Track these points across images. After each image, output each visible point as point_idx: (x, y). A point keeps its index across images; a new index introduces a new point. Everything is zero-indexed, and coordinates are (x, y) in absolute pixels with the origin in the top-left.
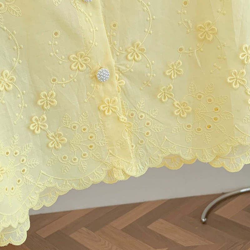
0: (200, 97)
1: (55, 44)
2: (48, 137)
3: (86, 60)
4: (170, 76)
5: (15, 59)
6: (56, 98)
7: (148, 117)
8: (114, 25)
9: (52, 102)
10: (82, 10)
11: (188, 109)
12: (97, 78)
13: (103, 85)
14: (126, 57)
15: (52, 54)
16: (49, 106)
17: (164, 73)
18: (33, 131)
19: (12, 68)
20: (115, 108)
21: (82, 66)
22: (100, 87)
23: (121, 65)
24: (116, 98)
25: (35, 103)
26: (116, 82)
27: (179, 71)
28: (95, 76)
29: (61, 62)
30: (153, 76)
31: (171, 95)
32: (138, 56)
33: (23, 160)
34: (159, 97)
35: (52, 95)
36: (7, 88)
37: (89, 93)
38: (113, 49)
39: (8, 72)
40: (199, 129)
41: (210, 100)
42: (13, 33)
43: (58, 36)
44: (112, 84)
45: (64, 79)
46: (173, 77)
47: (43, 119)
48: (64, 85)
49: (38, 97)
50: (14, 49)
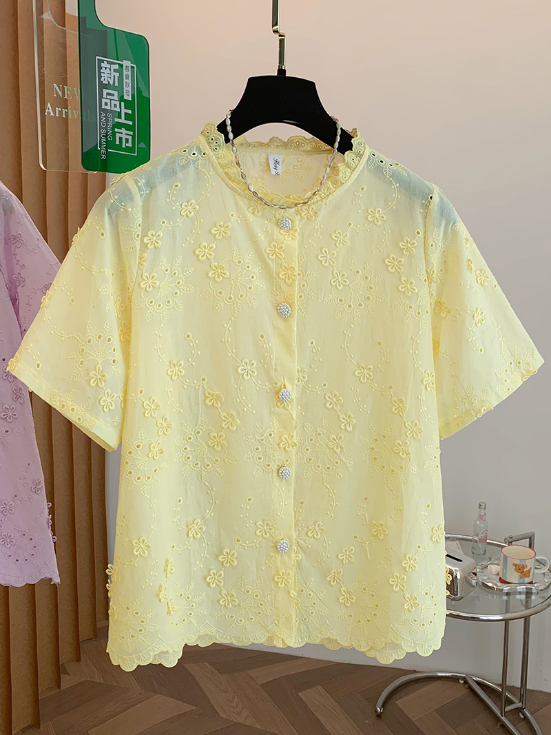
0: (365, 589)
1: (246, 508)
2: (221, 594)
3: (270, 529)
4: (342, 560)
5: (208, 511)
6: (236, 558)
7: (315, 596)
8: (302, 503)
9: (233, 561)
10: (277, 485)
11: (353, 599)
12: (277, 548)
13: (282, 556)
14: (307, 533)
15: (242, 516)
16: (228, 564)
17: (337, 556)
18: (209, 583)
19: (203, 518)
20: (288, 582)
21: (266, 534)
22: (279, 557)
23: (300, 539)
24: (291, 571)
25: (217, 557)
26: (293, 555)
27: (351, 557)
28: (276, 546)
29: (248, 526)
30: (327, 556)
31: (340, 580)
32: (317, 535)
33: (192, 606)
34: (328, 579)
35: (233, 554)
36: (195, 535)
37: (267, 561)
38: (296, 524)
39: (199, 520)
40: (359, 621)
41: (373, 595)
42: (212, 489)
43: (251, 502)
44: (290, 556)
45: (247, 542)
46: (344, 562)
47: (221, 575)
48: (246, 548)
49: (221, 553)
50: (209, 502)
